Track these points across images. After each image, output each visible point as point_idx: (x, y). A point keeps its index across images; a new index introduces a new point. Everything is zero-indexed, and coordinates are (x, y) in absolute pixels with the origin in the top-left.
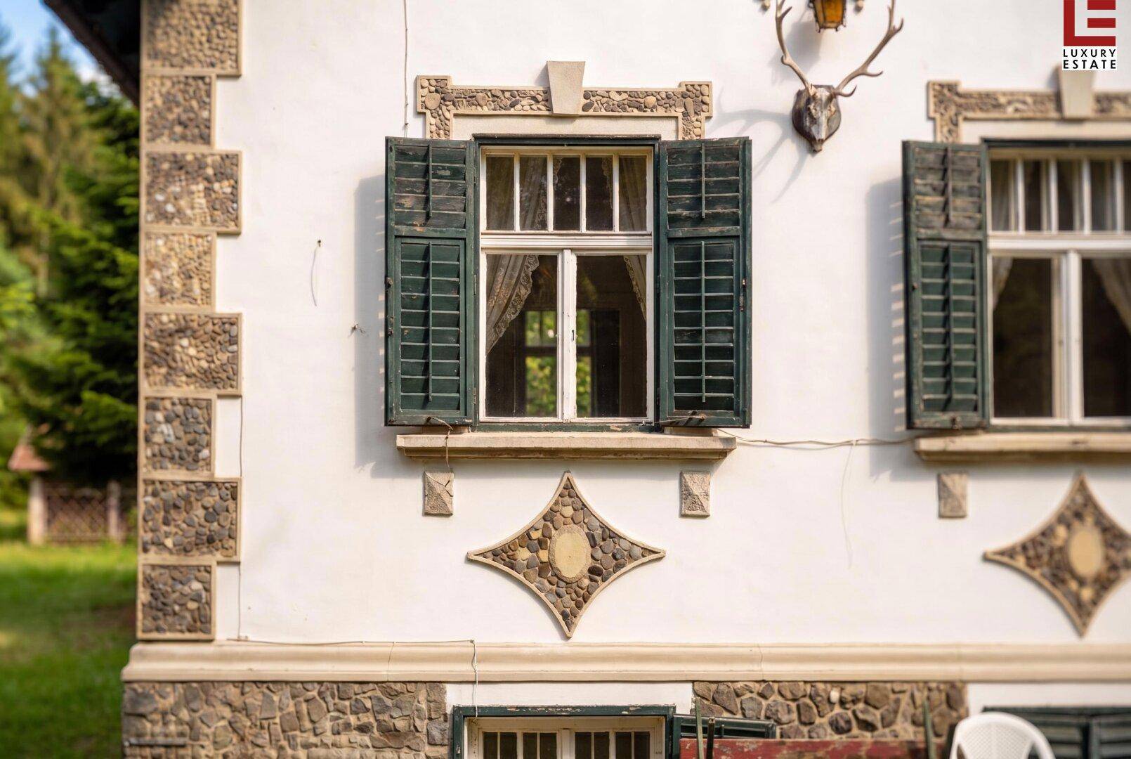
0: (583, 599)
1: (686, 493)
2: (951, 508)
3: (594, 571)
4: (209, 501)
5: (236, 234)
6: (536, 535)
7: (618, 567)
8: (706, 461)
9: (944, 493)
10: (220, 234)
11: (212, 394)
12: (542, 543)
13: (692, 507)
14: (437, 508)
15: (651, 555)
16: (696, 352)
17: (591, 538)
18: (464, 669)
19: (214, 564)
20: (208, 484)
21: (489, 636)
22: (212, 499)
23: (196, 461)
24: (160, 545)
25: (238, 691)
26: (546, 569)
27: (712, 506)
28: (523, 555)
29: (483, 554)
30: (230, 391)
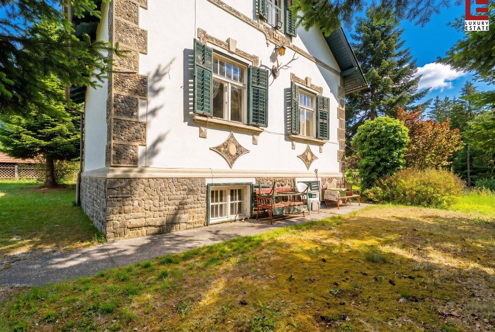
0: (234, 160)
1: (254, 139)
2: (293, 148)
3: (237, 154)
4: (136, 127)
5: (146, 54)
6: (225, 145)
7: (242, 153)
8: (257, 133)
9: (293, 145)
10: (141, 52)
11: (138, 97)
12: (226, 147)
13: (255, 142)
14: (203, 136)
15: (248, 151)
16: (257, 111)
17: (236, 146)
18: (210, 175)
19: (138, 145)
20: (136, 122)
21: (215, 168)
22: (138, 126)
23: (132, 115)
24: (119, 138)
25: (147, 181)
26: (227, 152)
27: (259, 142)
28: (222, 149)
29: (214, 148)
30: (144, 97)
